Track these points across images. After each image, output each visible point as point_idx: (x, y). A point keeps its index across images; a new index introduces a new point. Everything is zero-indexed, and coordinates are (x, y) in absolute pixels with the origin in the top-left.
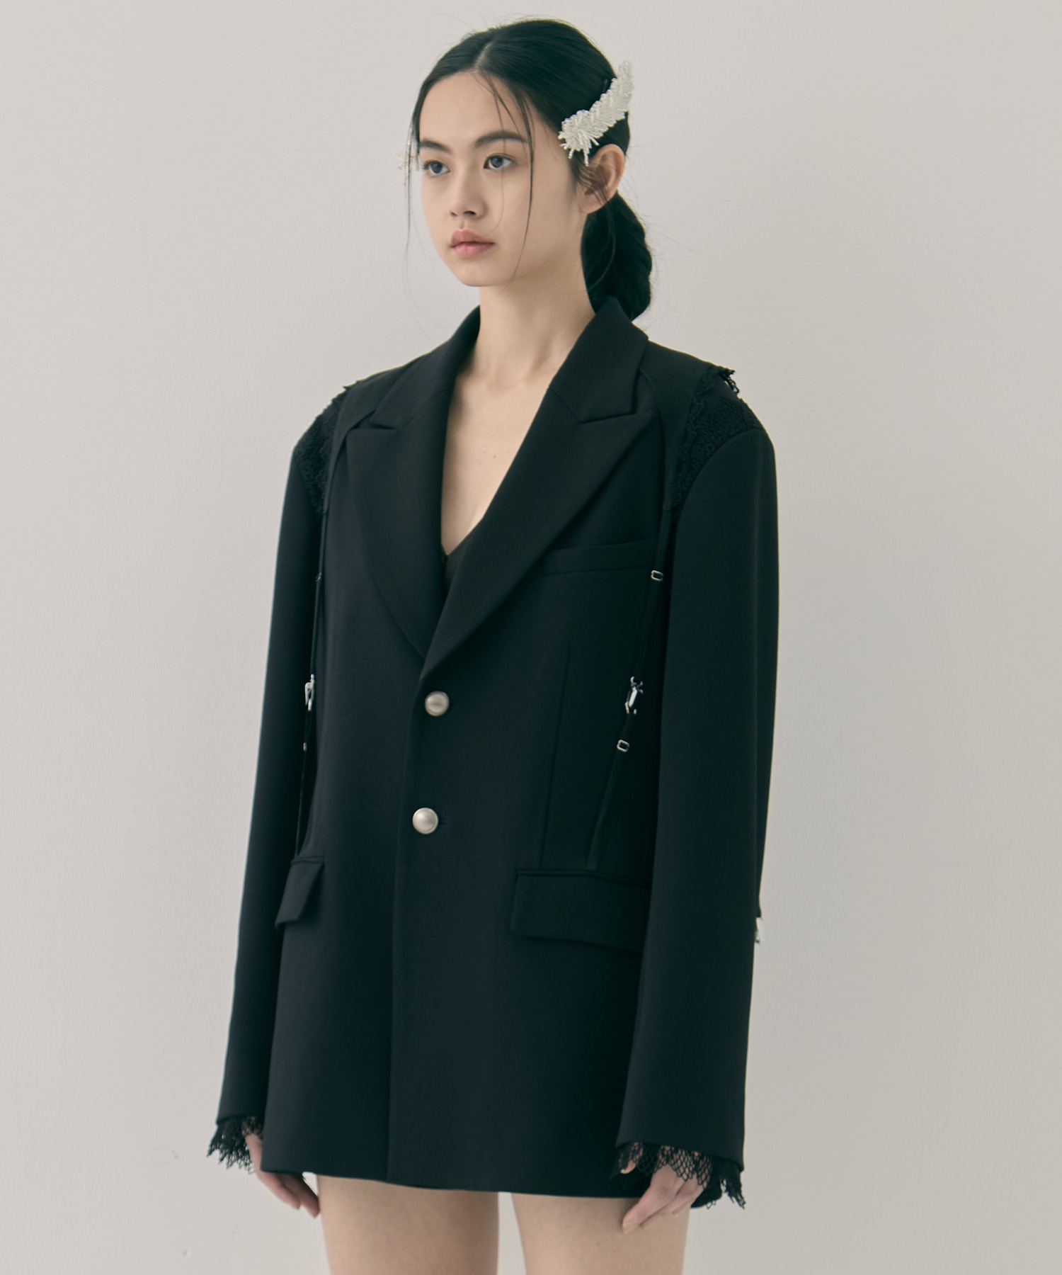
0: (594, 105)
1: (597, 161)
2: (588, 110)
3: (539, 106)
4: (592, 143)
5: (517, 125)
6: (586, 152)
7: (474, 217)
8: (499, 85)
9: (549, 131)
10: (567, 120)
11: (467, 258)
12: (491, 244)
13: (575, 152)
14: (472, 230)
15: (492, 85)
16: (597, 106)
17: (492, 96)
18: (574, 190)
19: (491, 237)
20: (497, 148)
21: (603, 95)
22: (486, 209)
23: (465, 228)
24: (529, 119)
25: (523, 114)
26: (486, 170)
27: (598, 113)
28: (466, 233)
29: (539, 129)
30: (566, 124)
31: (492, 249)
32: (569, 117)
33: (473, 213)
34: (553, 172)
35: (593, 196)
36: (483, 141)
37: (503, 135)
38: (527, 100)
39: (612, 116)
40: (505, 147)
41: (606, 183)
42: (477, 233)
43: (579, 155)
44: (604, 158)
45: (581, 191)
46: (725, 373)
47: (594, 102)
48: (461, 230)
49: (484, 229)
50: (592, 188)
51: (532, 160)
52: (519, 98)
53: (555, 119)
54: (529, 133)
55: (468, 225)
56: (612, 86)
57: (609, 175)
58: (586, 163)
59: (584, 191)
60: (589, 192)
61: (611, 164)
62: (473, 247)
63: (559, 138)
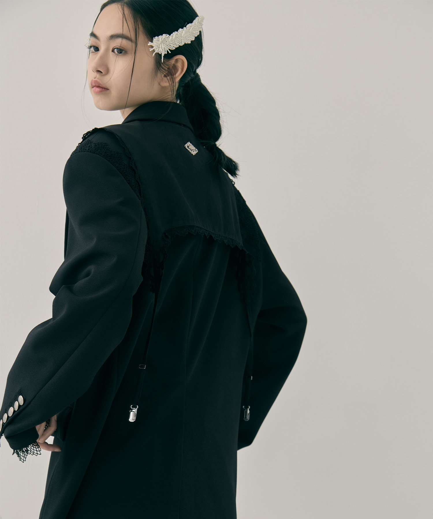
0: (173, 33)
1: (173, 61)
2: (170, 35)
4: (167, 51)
5: (131, 33)
6: (163, 55)
7: (101, 74)
8: (127, 11)
9: (146, 39)
10: (156, 37)
11: (97, 93)
12: (108, 89)
14: (98, 80)
15: (123, 10)
16: (174, 34)
17: (122, 15)
18: (156, 74)
19: (107, 86)
20: (118, 42)
21: (180, 29)
22: (108, 71)
23: (96, 79)
25: (135, 29)
26: (113, 53)
27: (174, 38)
28: (96, 81)
29: (142, 37)
30: (156, 39)
31: (108, 91)
32: (158, 36)
33: (101, 72)
35: (165, 79)
36: (113, 37)
37: (123, 37)
38: (139, 22)
39: (182, 41)
40: (122, 42)
41: (175, 75)
42: (100, 82)
43: (159, 55)
44: (177, 61)
45: (160, 75)
47: (174, 32)
48: (94, 79)
49: (107, 80)
50: (166, 75)
51: (135, 53)
52: (135, 21)
53: (152, 34)
54: (136, 38)
55: (98, 78)
56: (187, 26)
57: (177, 70)
58: (162, 61)
59: (163, 76)
60: (165, 76)
61: (179, 65)
62: (98, 89)
63: (150, 44)
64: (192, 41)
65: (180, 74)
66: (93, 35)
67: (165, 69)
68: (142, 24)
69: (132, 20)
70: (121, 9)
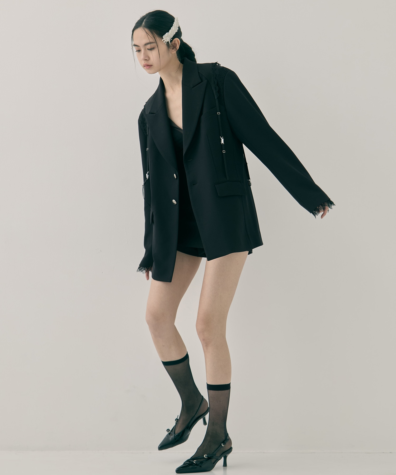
1: (173, 42)
2: (168, 32)
3: (157, 34)
4: (170, 39)
5: (153, 40)
6: (169, 42)
8: (147, 30)
9: (160, 39)
10: (164, 36)
11: (148, 69)
13: (167, 42)
14: (147, 63)
15: (145, 31)
16: (170, 31)
18: (169, 50)
19: (152, 64)
20: (149, 46)
21: (171, 28)
22: (149, 58)
24: (155, 37)
26: (148, 51)
27: (171, 32)
28: (146, 64)
29: (158, 39)
30: (164, 37)
31: (152, 66)
32: (164, 35)
33: (146, 60)
34: (163, 47)
35: (173, 50)
36: (146, 44)
37: (150, 43)
39: (174, 32)
40: (151, 45)
41: (176, 46)
42: (148, 64)
43: (168, 42)
44: (175, 41)
45: (171, 50)
46: (216, 63)
49: (150, 63)
51: (157, 46)
52: (152, 33)
53: (161, 35)
54: (156, 41)
55: (146, 63)
56: (173, 25)
57: (177, 45)
58: (170, 44)
59: (171, 49)
60: (173, 49)
61: (177, 42)
62: (148, 67)
63: (163, 40)
64: (178, 30)
65: (178, 46)
66: (135, 45)
67: (171, 47)
68: (155, 33)
69: (151, 34)
70: (144, 30)
